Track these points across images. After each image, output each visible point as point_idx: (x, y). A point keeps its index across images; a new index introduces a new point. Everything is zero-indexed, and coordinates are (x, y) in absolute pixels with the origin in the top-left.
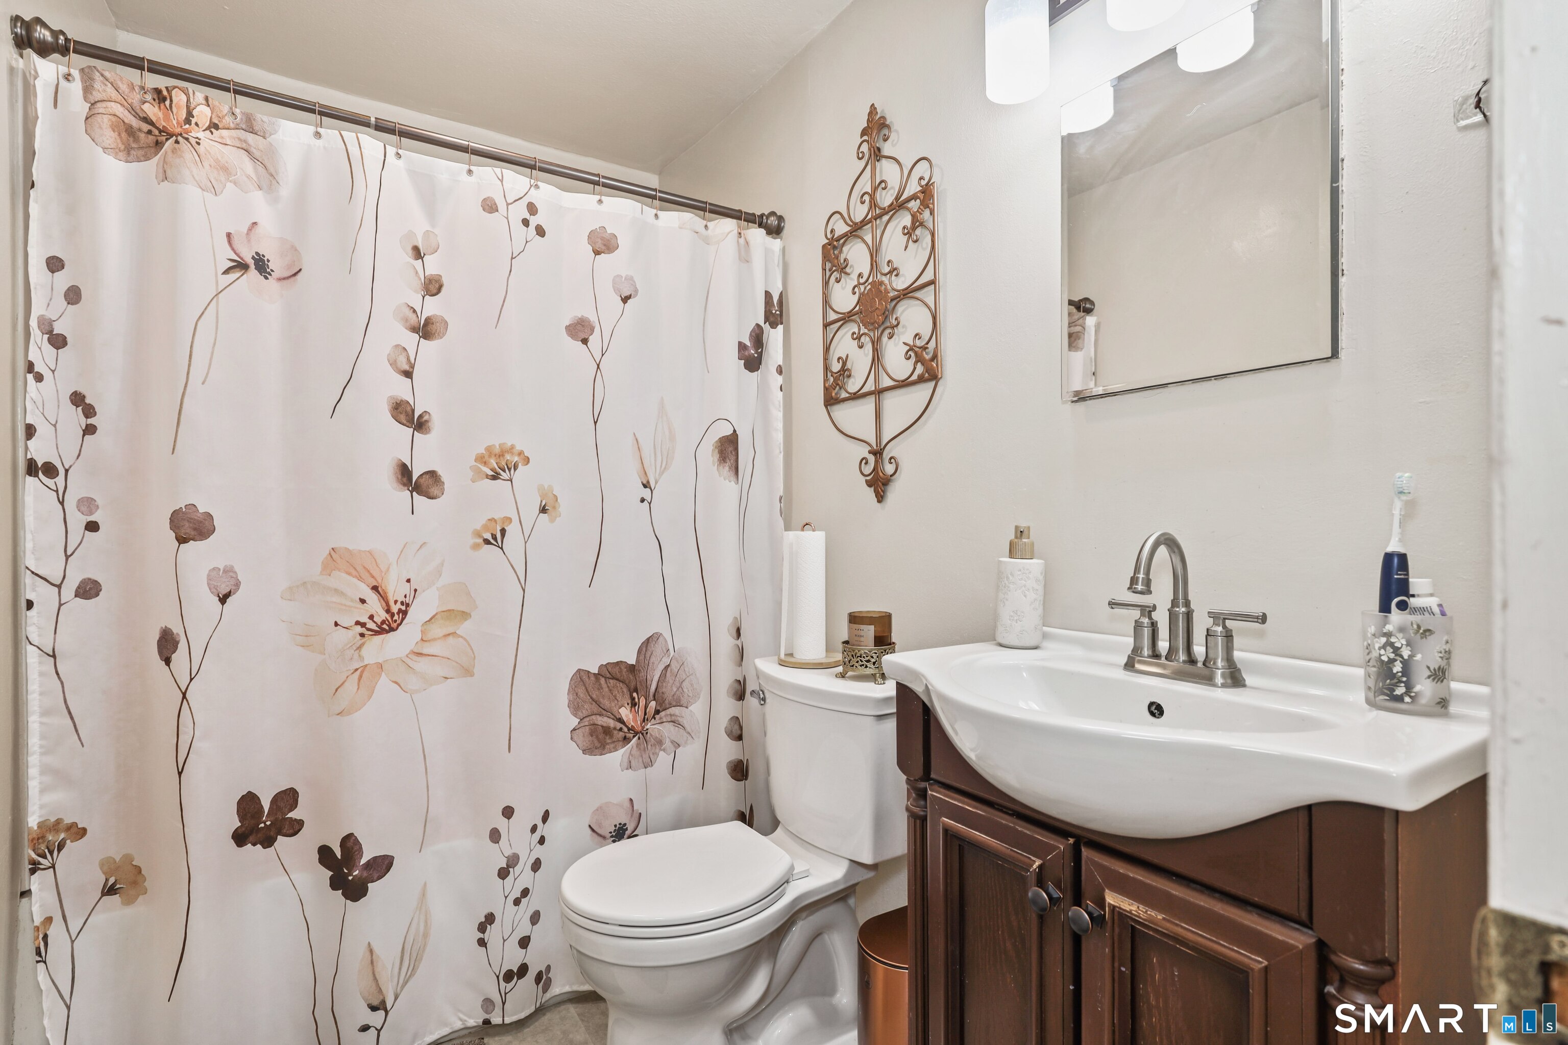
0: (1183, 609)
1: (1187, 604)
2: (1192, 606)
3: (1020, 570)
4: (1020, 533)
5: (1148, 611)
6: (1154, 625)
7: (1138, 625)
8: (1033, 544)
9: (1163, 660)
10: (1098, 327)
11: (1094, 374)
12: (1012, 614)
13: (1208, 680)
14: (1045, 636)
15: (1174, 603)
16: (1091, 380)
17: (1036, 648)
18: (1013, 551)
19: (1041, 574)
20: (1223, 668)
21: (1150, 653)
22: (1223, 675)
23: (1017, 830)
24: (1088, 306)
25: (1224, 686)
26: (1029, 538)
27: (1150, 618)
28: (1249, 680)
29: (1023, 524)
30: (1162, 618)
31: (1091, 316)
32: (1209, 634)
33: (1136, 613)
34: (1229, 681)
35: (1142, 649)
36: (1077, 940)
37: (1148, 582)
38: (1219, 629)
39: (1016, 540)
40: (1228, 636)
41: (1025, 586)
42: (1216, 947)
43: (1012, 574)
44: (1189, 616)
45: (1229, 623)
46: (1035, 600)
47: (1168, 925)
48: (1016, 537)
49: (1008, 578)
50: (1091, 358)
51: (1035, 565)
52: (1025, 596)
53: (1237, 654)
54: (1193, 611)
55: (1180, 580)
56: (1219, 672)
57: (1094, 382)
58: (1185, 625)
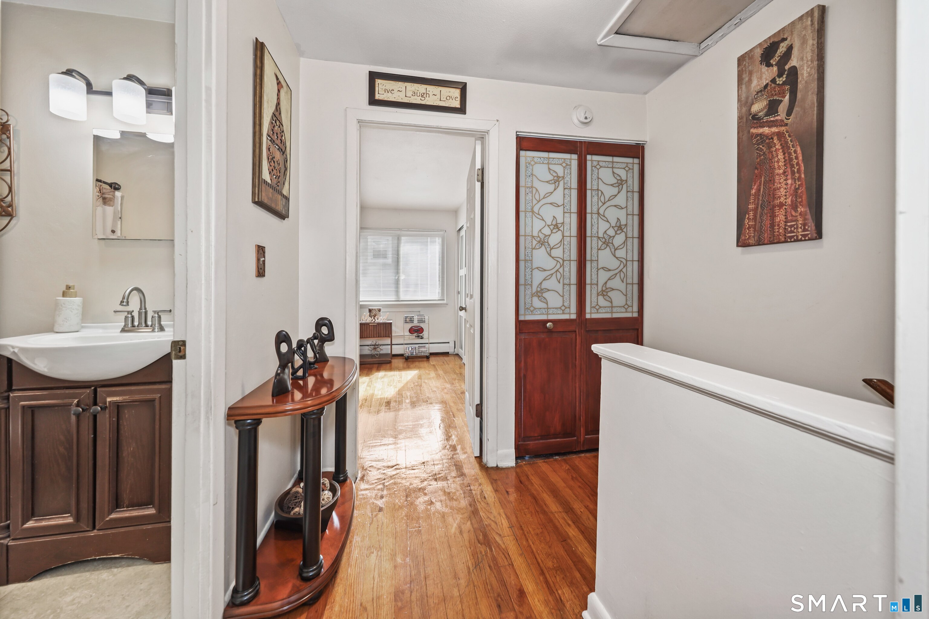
0: (144, 311)
1: (145, 309)
2: (147, 309)
3: (69, 302)
4: (68, 287)
5: (131, 312)
6: (133, 318)
7: (126, 318)
8: (76, 292)
9: (136, 327)
10: (122, 197)
11: (120, 218)
12: (64, 319)
13: (153, 331)
14: (83, 327)
15: (141, 309)
16: (119, 221)
17: (77, 332)
18: (64, 294)
19: (81, 303)
20: (157, 326)
21: (131, 326)
22: (157, 329)
23: (66, 393)
24: (117, 186)
25: (158, 331)
26: (74, 289)
27: (131, 314)
28: (166, 329)
29: (71, 284)
30: (136, 315)
31: (119, 192)
32: (153, 317)
33: (126, 314)
34: (159, 330)
35: (128, 325)
36: (95, 417)
37: (128, 302)
38: (156, 315)
39: (67, 290)
40: (159, 317)
41: (71, 308)
42: (147, 397)
43: (64, 304)
44: (146, 313)
45: (159, 313)
46: (77, 313)
47: (130, 398)
48: (67, 289)
49: (61, 306)
50: (119, 211)
51: (78, 300)
52: (72, 312)
53: (162, 323)
54: (147, 311)
55: (143, 301)
56: (156, 328)
57: (120, 222)
58: (145, 315)
